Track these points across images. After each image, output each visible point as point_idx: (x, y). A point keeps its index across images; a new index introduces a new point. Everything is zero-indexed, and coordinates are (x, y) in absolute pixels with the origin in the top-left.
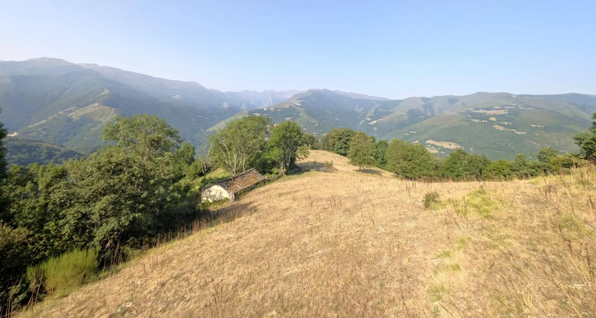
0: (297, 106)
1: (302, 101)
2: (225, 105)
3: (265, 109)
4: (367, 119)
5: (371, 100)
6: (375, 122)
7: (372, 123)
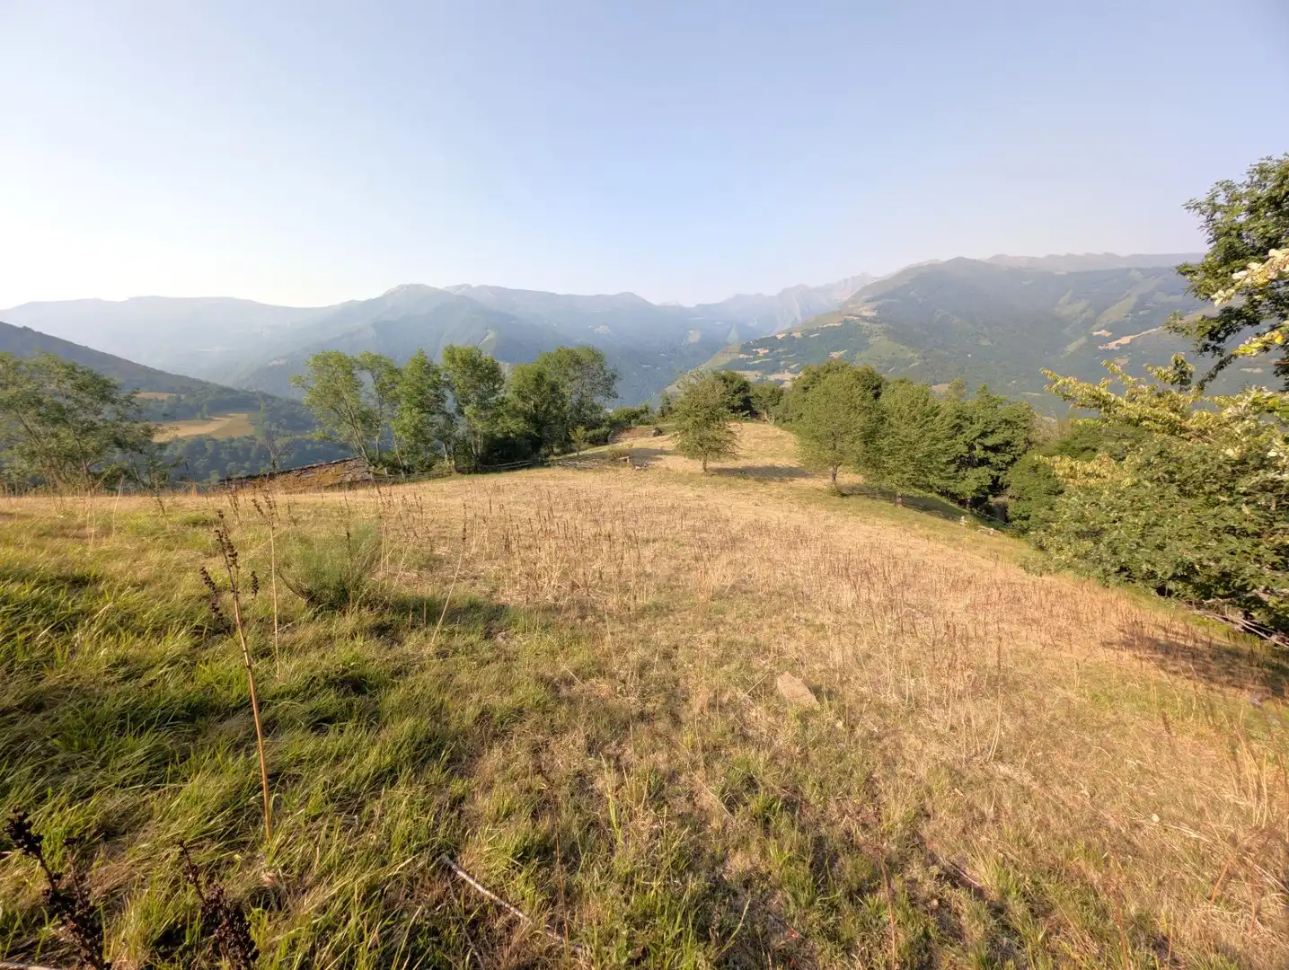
0: (865, 319)
1: (880, 303)
2: (694, 337)
3: (780, 337)
4: (1095, 334)
5: (1129, 270)
6: (1126, 340)
7: (1112, 345)
